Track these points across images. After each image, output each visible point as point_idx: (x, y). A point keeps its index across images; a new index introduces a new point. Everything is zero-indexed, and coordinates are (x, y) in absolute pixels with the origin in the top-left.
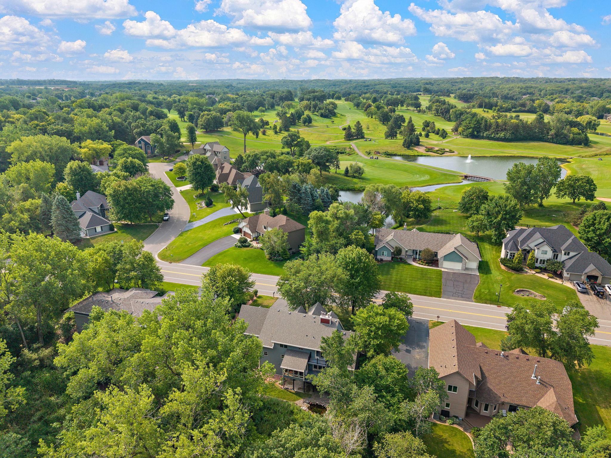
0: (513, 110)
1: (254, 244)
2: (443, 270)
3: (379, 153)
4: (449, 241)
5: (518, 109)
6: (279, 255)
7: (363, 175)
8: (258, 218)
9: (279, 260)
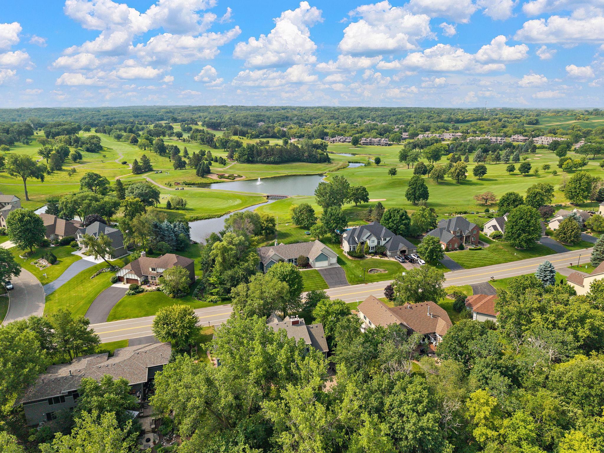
0: (261, 136)
1: (145, 287)
2: (317, 269)
3: (179, 184)
4: (312, 246)
5: (264, 135)
6: (182, 292)
7: (187, 206)
8: (138, 262)
9: (184, 296)
